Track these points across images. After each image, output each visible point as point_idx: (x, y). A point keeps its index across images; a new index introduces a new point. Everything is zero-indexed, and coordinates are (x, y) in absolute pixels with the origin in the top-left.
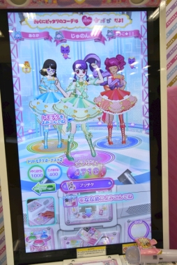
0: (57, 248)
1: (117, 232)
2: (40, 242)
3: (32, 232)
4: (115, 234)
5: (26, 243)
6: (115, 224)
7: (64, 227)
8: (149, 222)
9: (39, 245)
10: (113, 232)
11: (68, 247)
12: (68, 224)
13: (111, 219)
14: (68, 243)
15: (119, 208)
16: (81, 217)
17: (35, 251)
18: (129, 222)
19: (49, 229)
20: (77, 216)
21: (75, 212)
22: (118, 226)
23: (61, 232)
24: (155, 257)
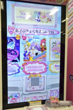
0: (21, 101)
1: (46, 95)
2: (14, 99)
3: (11, 95)
4: (45, 96)
5: (8, 99)
6: (46, 91)
7: (25, 92)
8: (59, 91)
9: (14, 100)
10: (44, 95)
11: (26, 101)
12: (26, 91)
13: (44, 89)
14: (26, 99)
15: (47, 85)
16: (32, 88)
17: (12, 103)
18: (51, 90)
19: (18, 93)
20: (30, 88)
21: (30, 86)
22: (46, 92)
23: (23, 95)
24: (57, 104)
